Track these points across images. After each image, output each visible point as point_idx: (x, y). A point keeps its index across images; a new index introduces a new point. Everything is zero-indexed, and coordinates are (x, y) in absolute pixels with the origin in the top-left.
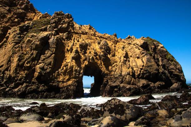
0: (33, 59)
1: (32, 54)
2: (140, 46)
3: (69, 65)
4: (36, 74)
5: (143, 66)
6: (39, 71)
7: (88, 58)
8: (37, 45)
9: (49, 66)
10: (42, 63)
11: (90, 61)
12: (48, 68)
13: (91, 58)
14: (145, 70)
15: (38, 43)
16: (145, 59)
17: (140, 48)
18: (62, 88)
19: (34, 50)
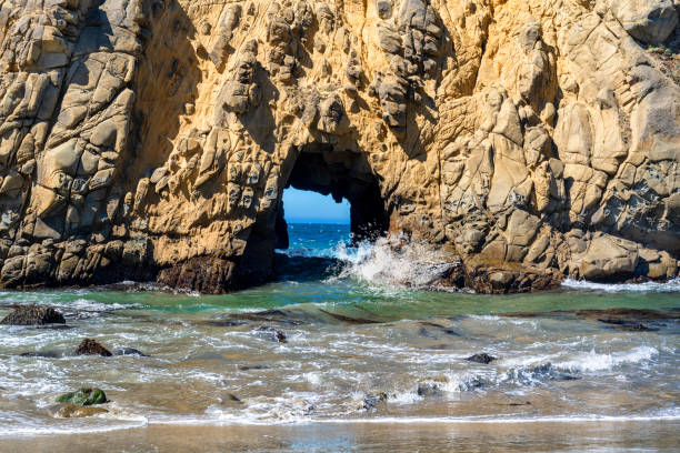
0: (26, 120)
1: (20, 92)
2: (630, 33)
3: (207, 149)
4: (42, 198)
5: (621, 159)
6: (55, 182)
7: (309, 106)
8: (40, 44)
9: (105, 155)
10: (71, 142)
11: (320, 126)
12: (102, 164)
13: (324, 106)
14: (630, 182)
15: (48, 34)
16: (640, 120)
17: (627, 42)
18: (167, 266)
19: (28, 67)
